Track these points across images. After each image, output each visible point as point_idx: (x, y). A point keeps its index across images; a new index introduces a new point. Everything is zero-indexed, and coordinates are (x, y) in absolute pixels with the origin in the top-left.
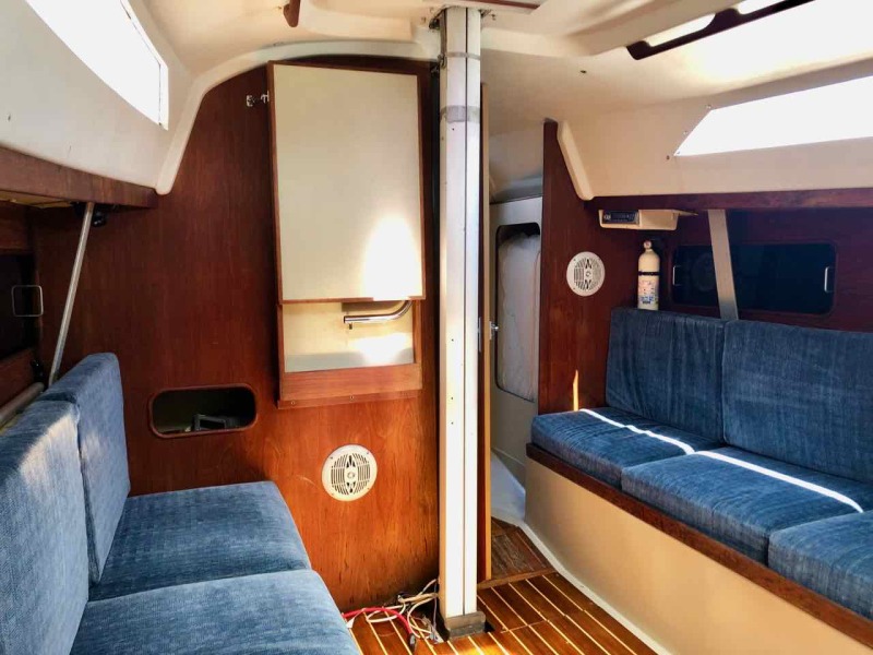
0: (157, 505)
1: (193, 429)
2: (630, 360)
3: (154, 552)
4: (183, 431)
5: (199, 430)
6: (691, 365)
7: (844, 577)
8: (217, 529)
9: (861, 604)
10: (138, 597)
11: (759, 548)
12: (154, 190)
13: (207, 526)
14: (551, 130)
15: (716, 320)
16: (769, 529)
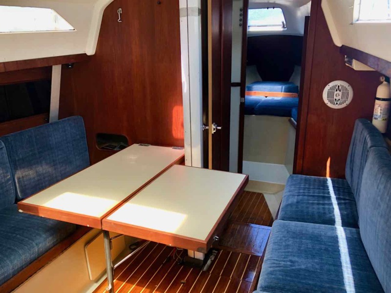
12: (85, 54)
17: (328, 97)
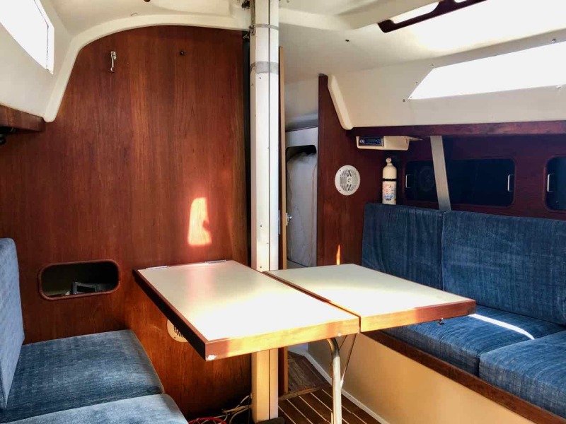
0: (47, 349)
1: (72, 293)
2: (378, 238)
3: (46, 385)
4: (64, 295)
5: (77, 294)
6: (420, 241)
7: (531, 384)
8: (92, 366)
9: (544, 401)
10: (37, 419)
11: (473, 365)
12: (42, 119)
13: (85, 364)
14: (323, 81)
15: (437, 211)
16: (479, 351)
17: (340, 183)
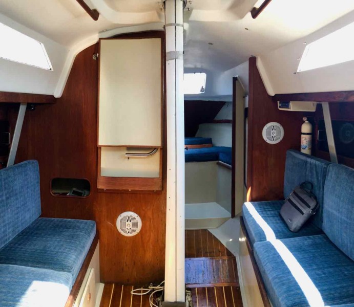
12: (53, 96)
14: (253, 61)
17: (267, 135)
